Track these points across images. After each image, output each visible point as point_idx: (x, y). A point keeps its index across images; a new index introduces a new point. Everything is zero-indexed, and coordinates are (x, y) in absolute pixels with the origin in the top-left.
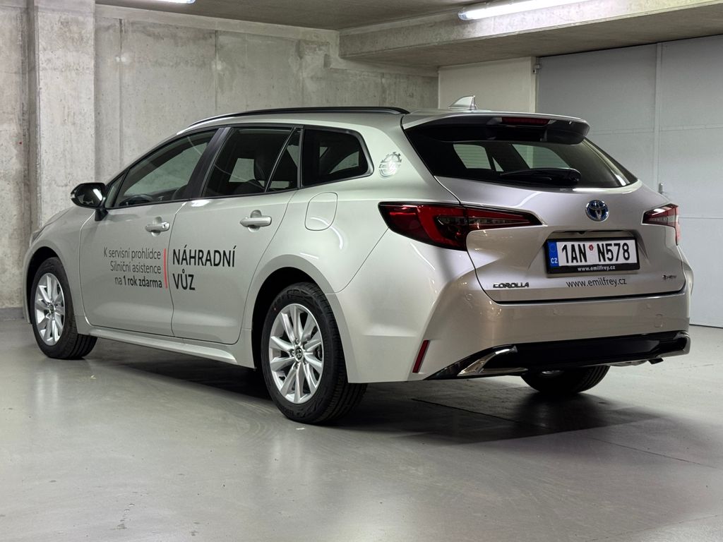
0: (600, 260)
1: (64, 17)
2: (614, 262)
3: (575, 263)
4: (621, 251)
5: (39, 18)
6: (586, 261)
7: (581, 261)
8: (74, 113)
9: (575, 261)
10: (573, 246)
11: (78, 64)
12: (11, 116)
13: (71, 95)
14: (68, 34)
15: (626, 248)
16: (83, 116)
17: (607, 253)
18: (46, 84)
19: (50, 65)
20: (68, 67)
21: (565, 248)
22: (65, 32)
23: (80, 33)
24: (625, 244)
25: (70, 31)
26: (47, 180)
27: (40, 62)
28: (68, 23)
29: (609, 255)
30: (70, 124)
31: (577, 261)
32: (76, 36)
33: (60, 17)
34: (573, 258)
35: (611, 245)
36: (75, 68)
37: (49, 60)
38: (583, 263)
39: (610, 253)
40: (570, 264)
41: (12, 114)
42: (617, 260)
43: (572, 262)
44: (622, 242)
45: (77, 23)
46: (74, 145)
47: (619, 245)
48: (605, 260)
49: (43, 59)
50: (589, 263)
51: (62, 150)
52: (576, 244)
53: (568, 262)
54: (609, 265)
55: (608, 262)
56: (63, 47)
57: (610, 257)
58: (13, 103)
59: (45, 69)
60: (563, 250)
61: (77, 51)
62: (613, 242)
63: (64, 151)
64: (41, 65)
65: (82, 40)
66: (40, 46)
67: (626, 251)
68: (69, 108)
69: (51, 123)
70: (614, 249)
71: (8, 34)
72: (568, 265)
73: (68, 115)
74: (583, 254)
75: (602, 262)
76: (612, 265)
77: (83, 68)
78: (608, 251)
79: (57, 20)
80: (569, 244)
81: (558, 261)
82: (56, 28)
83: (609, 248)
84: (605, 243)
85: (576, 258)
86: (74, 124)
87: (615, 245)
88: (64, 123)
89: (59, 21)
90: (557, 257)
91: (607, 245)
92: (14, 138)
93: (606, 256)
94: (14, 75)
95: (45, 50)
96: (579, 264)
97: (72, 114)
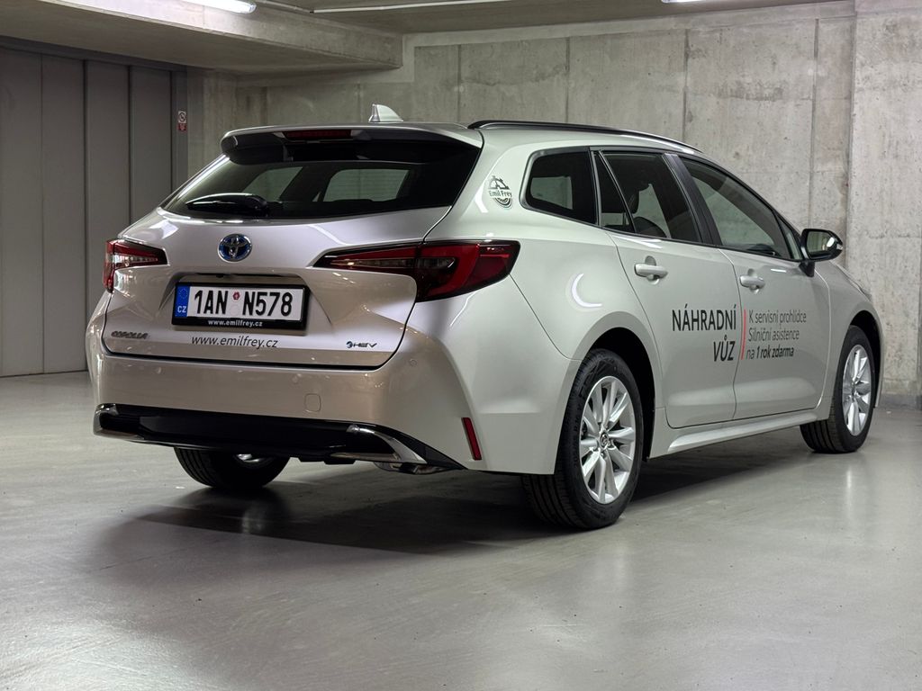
0: (244, 313)
1: (891, 20)
2: (265, 317)
3: (208, 314)
4: (280, 302)
5: (858, 26)
6: (224, 312)
7: (217, 312)
8: (898, 143)
9: (209, 311)
10: (211, 293)
11: (907, 77)
12: (838, 152)
13: (894, 118)
14: (895, 40)
15: (287, 299)
16: (910, 145)
17: (257, 305)
18: (861, 108)
19: (869, 83)
20: (892, 83)
21: (200, 294)
22: (891, 38)
23: (912, 36)
24: (288, 294)
25: (898, 36)
26: (856, 230)
27: (856, 81)
28: (895, 26)
29: (260, 308)
30: (891, 157)
31: (212, 313)
32: (906, 41)
33: (886, 20)
34: (207, 308)
35: (265, 294)
36: (902, 83)
37: (868, 78)
38: (220, 315)
39: (261, 305)
40: (202, 315)
41: (839, 149)
42: (270, 314)
43: (205, 312)
44: (282, 291)
45: (908, 23)
46: (896, 184)
47: (277, 295)
48: (251, 313)
49: (860, 78)
50: (227, 315)
51: (879, 191)
52: (216, 290)
53: (199, 312)
54: (254, 321)
55: (255, 316)
56: (887, 59)
57: (260, 310)
58: (841, 135)
59: (861, 90)
60: (196, 296)
61: (907, 61)
62: (269, 291)
63: (882, 191)
64: (856, 85)
65: (914, 44)
66: (857, 61)
67: (288, 303)
68: (890, 136)
69: (866, 157)
70: (269, 300)
71: (839, 52)
72: (199, 315)
73: (889, 146)
74: (223, 303)
75: (248, 316)
76: (259, 321)
77: (914, 82)
78: (259, 301)
79: (881, 24)
80: (206, 290)
81: (186, 310)
82: (879, 35)
83: (262, 298)
84: (257, 291)
85: (211, 308)
86: (896, 156)
87: (272, 294)
88: (883, 155)
89: (884, 25)
90: (187, 304)
91: (260, 294)
92: (840, 179)
93: (255, 308)
94: (843, 101)
95: (863, 65)
96: (214, 315)
97: (895, 143)
